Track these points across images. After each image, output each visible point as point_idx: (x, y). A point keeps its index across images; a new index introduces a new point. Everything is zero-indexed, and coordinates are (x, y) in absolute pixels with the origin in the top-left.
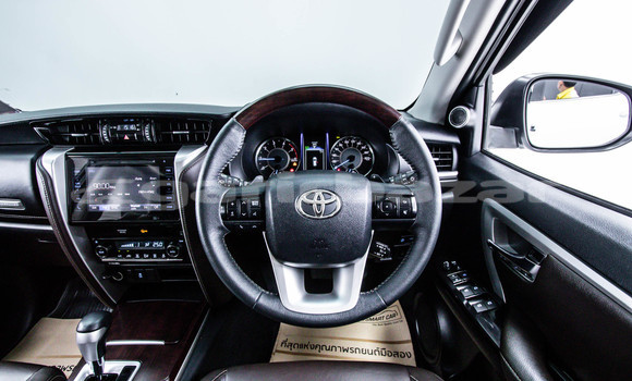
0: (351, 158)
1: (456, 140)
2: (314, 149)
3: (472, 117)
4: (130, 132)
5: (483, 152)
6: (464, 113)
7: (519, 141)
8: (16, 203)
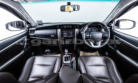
0: (95, 30)
1: (110, 28)
2: (89, 29)
3: (112, 25)
4: (68, 27)
5: (113, 29)
6: (111, 24)
7: (118, 28)
8: (54, 36)
